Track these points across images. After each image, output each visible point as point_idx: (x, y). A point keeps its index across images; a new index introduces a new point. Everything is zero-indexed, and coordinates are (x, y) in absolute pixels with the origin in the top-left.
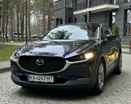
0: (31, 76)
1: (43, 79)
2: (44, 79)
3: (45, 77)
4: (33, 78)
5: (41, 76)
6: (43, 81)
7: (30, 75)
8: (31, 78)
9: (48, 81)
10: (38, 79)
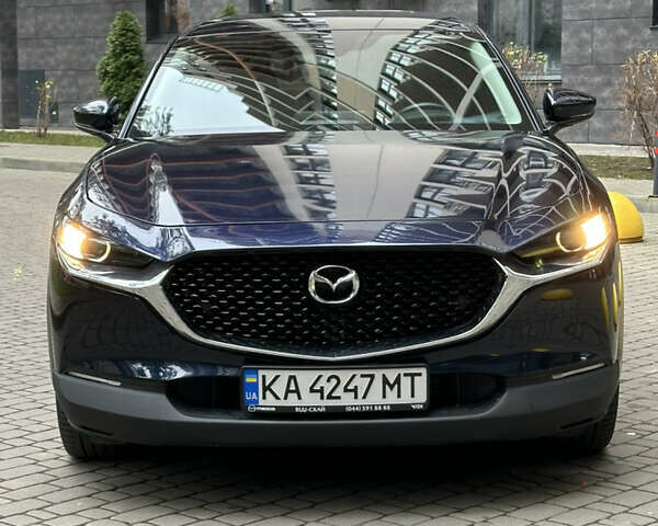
0: (270, 375)
1: (355, 390)
2: (361, 393)
3: (372, 377)
4: (288, 391)
5: (345, 376)
6: (360, 402)
7: (261, 373)
8: (266, 388)
9: (392, 398)
10: (321, 391)
